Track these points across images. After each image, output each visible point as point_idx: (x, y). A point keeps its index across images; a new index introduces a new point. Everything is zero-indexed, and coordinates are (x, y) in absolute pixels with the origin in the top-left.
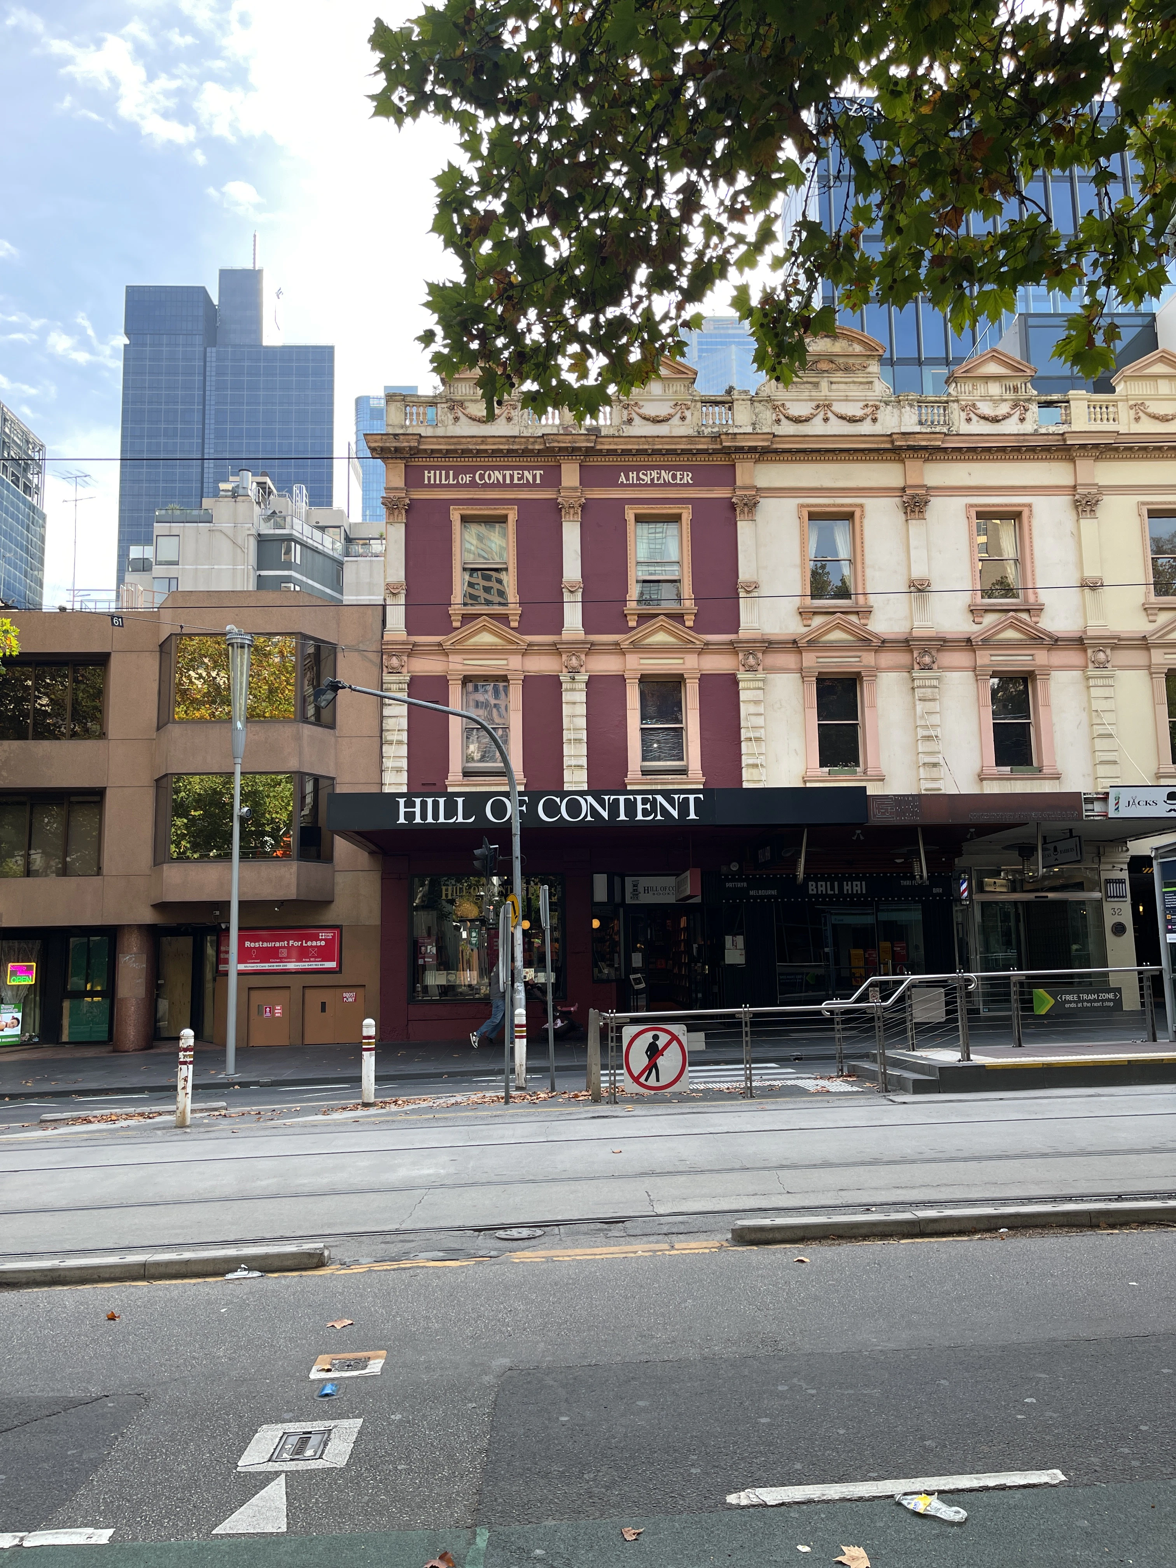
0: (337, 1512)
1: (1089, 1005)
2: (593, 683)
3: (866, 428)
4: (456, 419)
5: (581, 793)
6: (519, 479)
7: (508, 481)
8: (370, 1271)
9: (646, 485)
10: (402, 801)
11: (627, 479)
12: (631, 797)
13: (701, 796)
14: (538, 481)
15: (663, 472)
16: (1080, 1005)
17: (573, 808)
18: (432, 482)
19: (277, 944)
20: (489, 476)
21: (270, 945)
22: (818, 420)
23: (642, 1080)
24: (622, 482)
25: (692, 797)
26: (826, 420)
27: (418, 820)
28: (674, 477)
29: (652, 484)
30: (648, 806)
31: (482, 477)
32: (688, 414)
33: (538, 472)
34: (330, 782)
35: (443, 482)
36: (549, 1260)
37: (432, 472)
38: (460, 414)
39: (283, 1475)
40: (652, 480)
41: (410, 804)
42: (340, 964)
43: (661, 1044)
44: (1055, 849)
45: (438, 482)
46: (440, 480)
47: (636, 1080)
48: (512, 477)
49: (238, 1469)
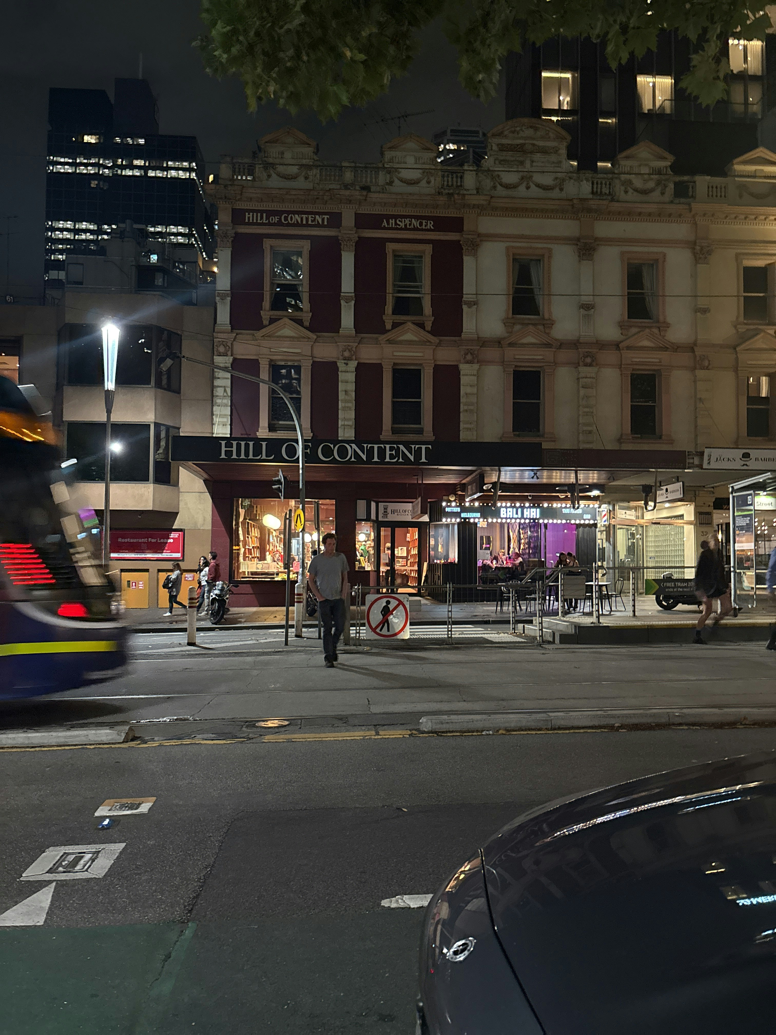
0: (86, 910)
1: (681, 590)
2: (360, 368)
3: (556, 193)
4: (269, 176)
5: (349, 442)
6: (312, 221)
7: (304, 222)
8: (160, 745)
9: (401, 229)
10: (223, 443)
11: (388, 224)
12: (382, 446)
13: (430, 446)
14: (326, 223)
15: (413, 220)
16: (675, 590)
17: (343, 452)
18: (251, 221)
19: (140, 541)
20: (291, 218)
21: (135, 541)
22: (522, 188)
23: (378, 630)
24: (384, 226)
25: (423, 447)
26: (528, 188)
27: (234, 456)
28: (421, 224)
29: (406, 229)
30: (394, 452)
31: (286, 219)
32: (432, 179)
33: (326, 217)
34: (177, 430)
35: (259, 221)
36: (289, 741)
37: (251, 214)
38: (272, 172)
39: (54, 884)
40: (406, 225)
41: (229, 445)
42: (183, 555)
43: (391, 607)
44: (667, 490)
45: (255, 221)
46: (257, 220)
47: (374, 630)
48: (307, 219)
49: (21, 879)
